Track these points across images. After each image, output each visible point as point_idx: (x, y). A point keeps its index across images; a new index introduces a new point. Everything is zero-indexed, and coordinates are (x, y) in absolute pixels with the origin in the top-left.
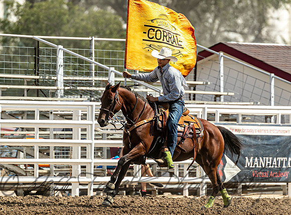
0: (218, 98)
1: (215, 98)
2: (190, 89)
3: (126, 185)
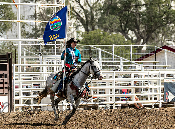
0: (165, 68)
1: (164, 68)
2: (153, 65)
3: (128, 104)
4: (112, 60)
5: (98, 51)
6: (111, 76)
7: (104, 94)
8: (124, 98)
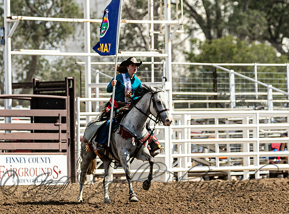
3: (282, 171)
4: (253, 90)
5: (228, 75)
6: (252, 120)
7: (240, 151)
8: (275, 160)
